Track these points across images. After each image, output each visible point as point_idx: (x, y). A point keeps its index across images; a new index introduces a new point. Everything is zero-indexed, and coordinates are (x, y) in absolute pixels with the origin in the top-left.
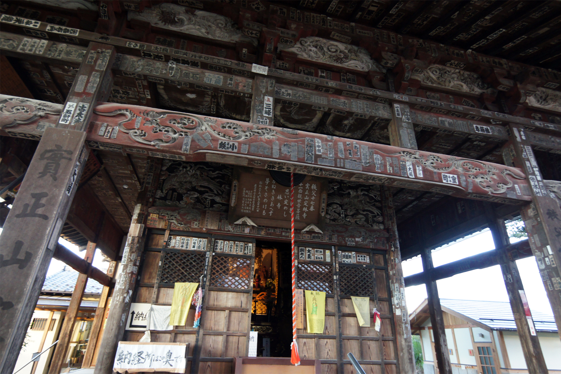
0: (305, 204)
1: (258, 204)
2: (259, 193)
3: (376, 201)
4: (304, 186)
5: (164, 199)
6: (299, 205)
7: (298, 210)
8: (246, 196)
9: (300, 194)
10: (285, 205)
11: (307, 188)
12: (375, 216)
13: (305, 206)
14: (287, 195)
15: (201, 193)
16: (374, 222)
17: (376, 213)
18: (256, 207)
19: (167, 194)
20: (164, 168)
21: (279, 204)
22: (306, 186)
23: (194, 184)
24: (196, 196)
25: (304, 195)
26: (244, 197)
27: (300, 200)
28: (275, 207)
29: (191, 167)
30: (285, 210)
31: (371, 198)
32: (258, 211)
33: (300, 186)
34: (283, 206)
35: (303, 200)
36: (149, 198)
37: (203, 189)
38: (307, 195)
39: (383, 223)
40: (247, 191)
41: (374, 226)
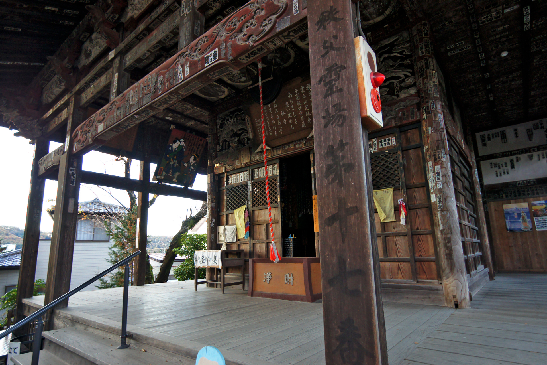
0: (306, 109)
1: (269, 128)
2: (267, 118)
3: (403, 59)
4: (299, 91)
5: (221, 150)
6: (301, 113)
7: (302, 117)
8: (259, 125)
9: (299, 100)
10: (290, 118)
11: (302, 92)
12: (403, 81)
13: (307, 111)
14: (288, 108)
15: (239, 135)
16: (401, 88)
17: (402, 76)
18: (268, 131)
19: (222, 146)
20: (218, 127)
21: (284, 120)
22: (301, 90)
23: (235, 130)
24: (236, 140)
25: (302, 100)
26: (258, 127)
27: (301, 107)
28: (283, 125)
29: (231, 117)
30: (291, 123)
31: (395, 59)
32: (271, 134)
33: (296, 94)
34: (288, 120)
35: (303, 106)
36: (212, 154)
37: (240, 132)
38: (305, 98)
39: (414, 85)
40: (258, 121)
41: (400, 95)
